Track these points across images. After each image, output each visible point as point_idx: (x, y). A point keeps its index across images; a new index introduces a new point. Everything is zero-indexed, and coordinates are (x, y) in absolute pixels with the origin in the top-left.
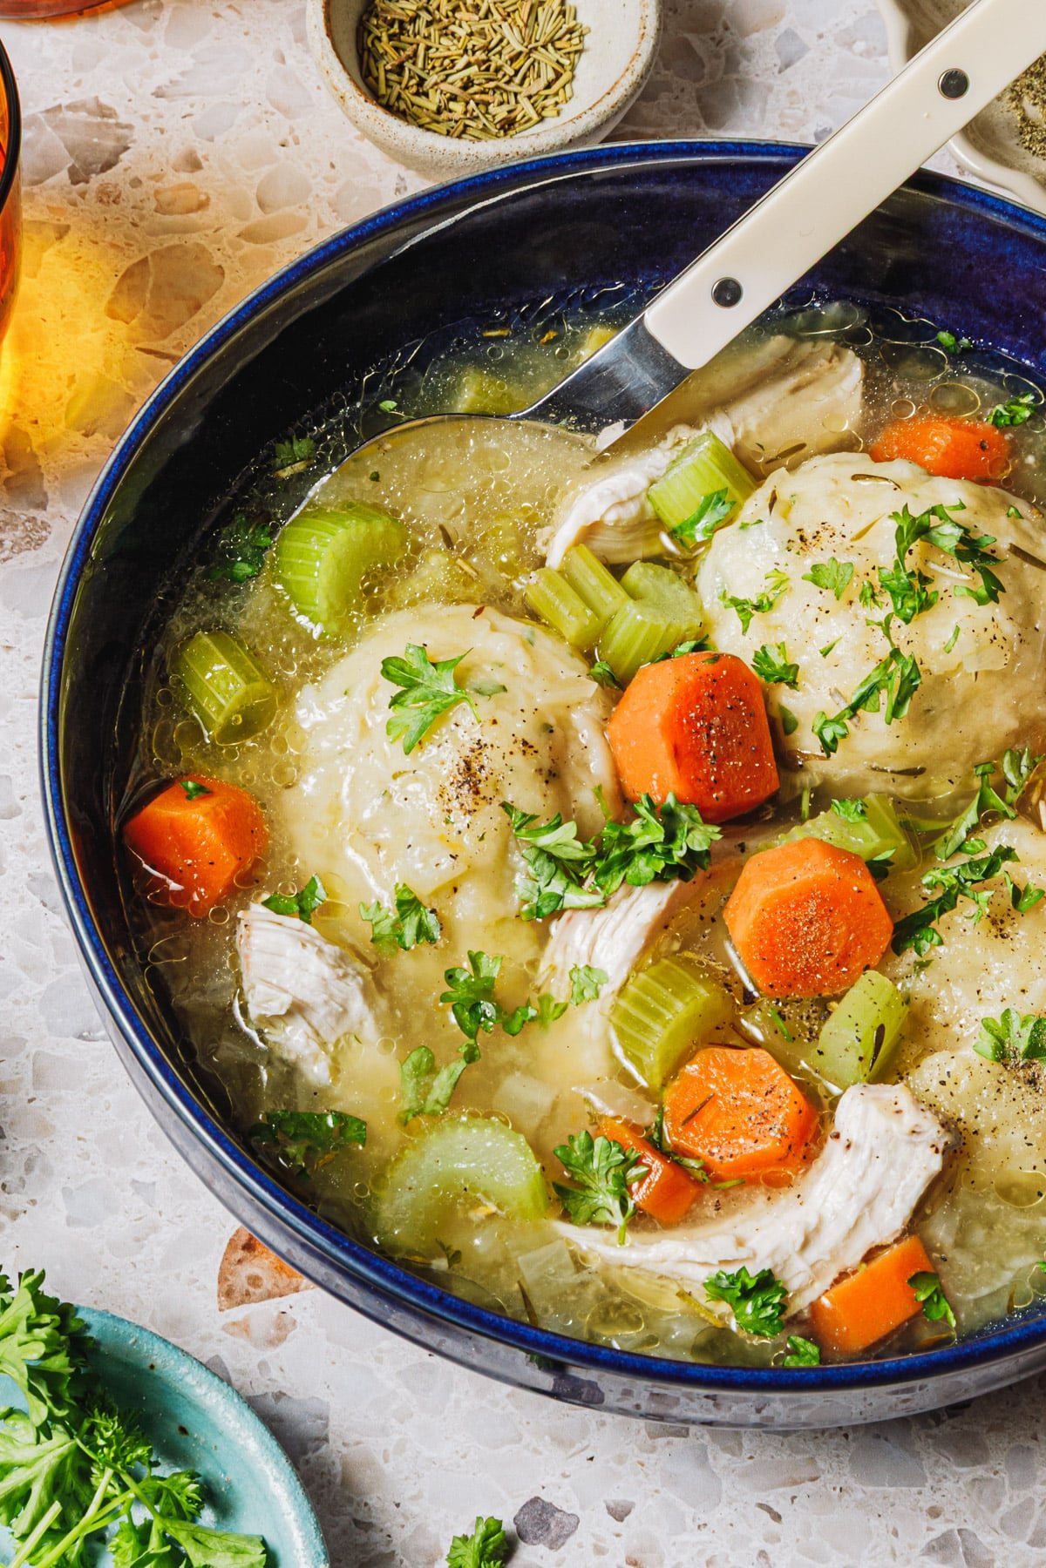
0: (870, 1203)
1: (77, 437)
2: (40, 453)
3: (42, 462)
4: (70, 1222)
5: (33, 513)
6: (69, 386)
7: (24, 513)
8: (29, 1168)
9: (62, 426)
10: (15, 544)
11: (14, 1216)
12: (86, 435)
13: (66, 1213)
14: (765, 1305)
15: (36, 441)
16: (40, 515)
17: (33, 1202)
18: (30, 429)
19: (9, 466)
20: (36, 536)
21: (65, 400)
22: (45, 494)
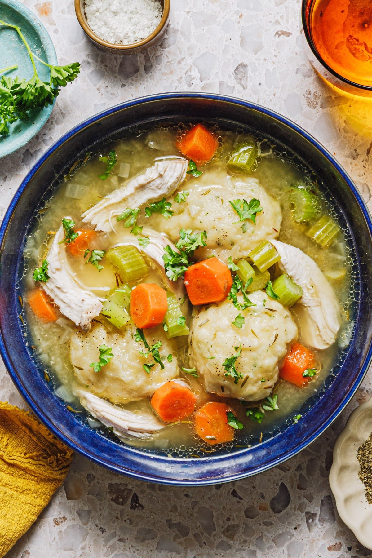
0: (69, 306)
1: (344, 118)
2: (339, 107)
3: (336, 107)
4: (96, 105)
5: (319, 104)
6: (362, 117)
7: (319, 101)
8: (112, 94)
9: (348, 114)
10: (309, 98)
11: (98, 89)
12: (345, 121)
13: (98, 103)
14: (41, 276)
15: (344, 106)
16: (318, 106)
17: (102, 95)
18: (348, 104)
19: (335, 98)
20: (311, 105)
21: (357, 115)
22: (325, 108)
